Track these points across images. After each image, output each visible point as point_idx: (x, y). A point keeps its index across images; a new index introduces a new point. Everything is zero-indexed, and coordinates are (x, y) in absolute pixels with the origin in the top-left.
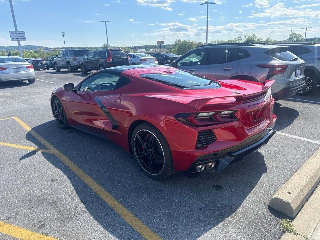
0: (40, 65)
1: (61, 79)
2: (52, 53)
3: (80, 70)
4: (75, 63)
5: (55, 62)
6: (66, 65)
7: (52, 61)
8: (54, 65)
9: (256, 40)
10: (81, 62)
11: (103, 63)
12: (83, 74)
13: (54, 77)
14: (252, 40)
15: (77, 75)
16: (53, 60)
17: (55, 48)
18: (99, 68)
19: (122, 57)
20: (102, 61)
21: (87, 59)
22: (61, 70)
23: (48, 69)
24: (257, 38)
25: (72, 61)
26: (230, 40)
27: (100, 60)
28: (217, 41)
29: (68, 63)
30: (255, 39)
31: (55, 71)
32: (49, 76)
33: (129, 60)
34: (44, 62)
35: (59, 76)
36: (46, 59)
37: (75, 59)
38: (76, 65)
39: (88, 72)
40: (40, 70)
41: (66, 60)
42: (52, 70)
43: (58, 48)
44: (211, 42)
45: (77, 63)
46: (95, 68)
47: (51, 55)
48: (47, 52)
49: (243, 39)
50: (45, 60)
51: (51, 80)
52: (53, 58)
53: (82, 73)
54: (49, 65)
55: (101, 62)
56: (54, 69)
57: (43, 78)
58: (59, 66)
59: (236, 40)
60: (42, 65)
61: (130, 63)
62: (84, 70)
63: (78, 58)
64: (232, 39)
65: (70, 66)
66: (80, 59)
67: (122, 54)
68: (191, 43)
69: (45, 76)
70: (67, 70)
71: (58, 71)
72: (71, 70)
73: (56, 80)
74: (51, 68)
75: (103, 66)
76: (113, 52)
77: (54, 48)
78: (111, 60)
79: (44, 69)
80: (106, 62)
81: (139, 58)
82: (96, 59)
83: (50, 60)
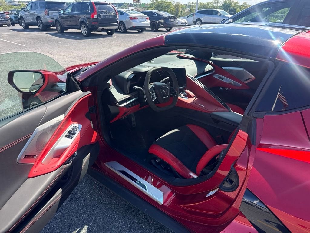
0: (3, 19)
1: (31, 39)
2: (16, 7)
3: (55, 28)
4: (48, 18)
5: (21, 17)
6: (36, 21)
7: (17, 16)
8: (20, 21)
9: (233, 4)
10: (55, 18)
11: (85, 19)
12: (59, 33)
13: (22, 36)
14: (229, 3)
15: (51, 34)
16: (18, 14)
17: (20, 1)
18: (79, 26)
19: (109, 13)
20: (83, 17)
21: (64, 14)
22: (30, 27)
23: (13, 25)
24: (234, 2)
25: (43, 17)
26: (208, 2)
27: (81, 16)
28: (194, 3)
29: (38, 18)
30: (232, 2)
31: (22, 28)
32: (15, 35)
33: (118, 17)
34: (8, 16)
35: (28, 35)
36: (10, 12)
37: (48, 14)
38: (48, 21)
39: (65, 31)
40: (4, 25)
41: (36, 15)
42: (17, 26)
43: (22, 2)
44: (189, 3)
45: (50, 19)
46: (75, 25)
47: (16, 8)
48: (10, 5)
49: (220, 2)
50: (8, 13)
51: (17, 40)
52: (18, 12)
53: (57, 32)
54: (14, 20)
55: (82, 19)
56: (21, 25)
57: (7, 37)
58: (26, 21)
59: (214, 2)
60: (5, 19)
61: (118, 21)
62: (59, 28)
63: (51, 13)
64: (210, 2)
65: (40, 22)
66: (54, 14)
67: (109, 9)
68: (169, 3)
69: (10, 35)
70: (37, 27)
71: (26, 29)
72: (43, 27)
73: (25, 41)
74: (17, 24)
75: (86, 24)
76: (98, 6)
77: (18, 1)
78: (96, 16)
79: (9, 25)
80: (88, 18)
81: (128, 15)
82: (76, 15)
83: (15, 14)
